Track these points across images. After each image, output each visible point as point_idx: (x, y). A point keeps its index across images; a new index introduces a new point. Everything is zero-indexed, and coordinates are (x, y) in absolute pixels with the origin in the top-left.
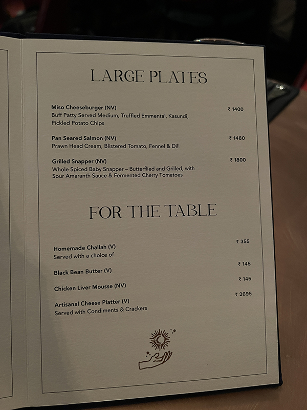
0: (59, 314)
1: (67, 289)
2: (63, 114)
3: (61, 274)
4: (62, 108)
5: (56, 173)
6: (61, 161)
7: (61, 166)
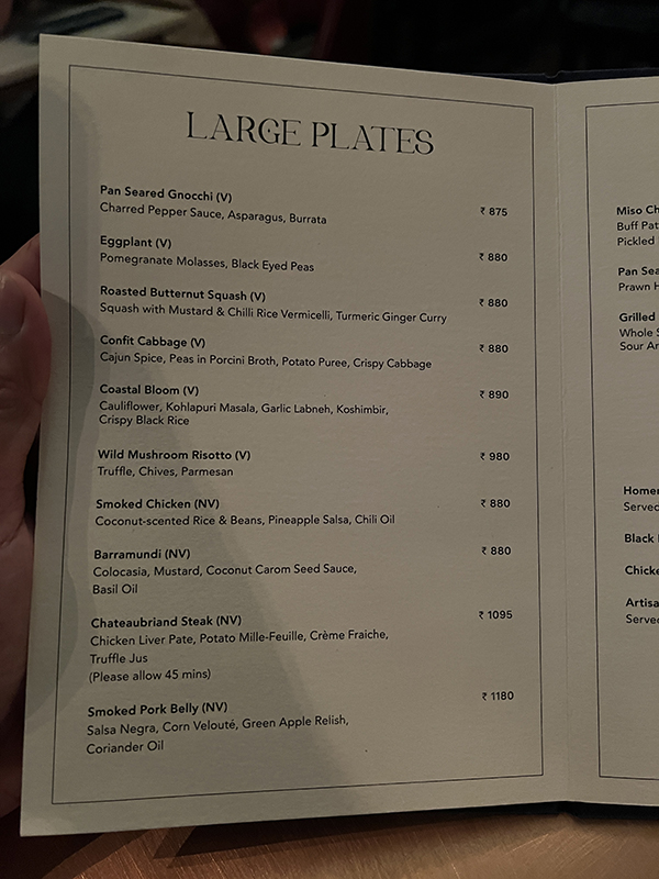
0: (636, 620)
1: (652, 572)
2: (640, 224)
3: (639, 540)
4: (639, 211)
5: (629, 340)
6: (638, 317)
7: (639, 326)
